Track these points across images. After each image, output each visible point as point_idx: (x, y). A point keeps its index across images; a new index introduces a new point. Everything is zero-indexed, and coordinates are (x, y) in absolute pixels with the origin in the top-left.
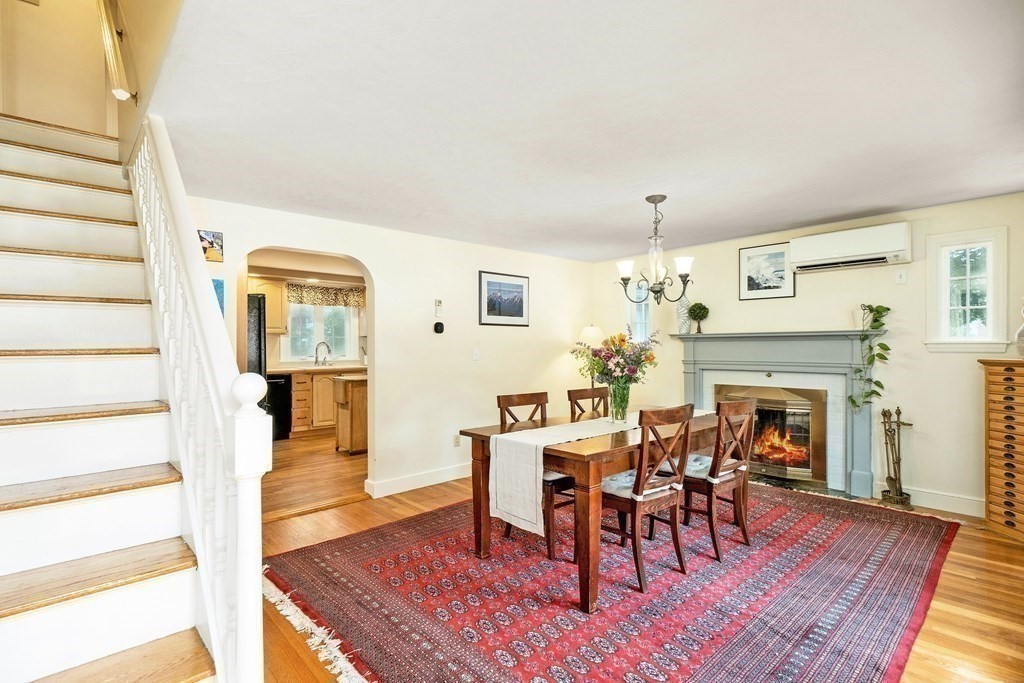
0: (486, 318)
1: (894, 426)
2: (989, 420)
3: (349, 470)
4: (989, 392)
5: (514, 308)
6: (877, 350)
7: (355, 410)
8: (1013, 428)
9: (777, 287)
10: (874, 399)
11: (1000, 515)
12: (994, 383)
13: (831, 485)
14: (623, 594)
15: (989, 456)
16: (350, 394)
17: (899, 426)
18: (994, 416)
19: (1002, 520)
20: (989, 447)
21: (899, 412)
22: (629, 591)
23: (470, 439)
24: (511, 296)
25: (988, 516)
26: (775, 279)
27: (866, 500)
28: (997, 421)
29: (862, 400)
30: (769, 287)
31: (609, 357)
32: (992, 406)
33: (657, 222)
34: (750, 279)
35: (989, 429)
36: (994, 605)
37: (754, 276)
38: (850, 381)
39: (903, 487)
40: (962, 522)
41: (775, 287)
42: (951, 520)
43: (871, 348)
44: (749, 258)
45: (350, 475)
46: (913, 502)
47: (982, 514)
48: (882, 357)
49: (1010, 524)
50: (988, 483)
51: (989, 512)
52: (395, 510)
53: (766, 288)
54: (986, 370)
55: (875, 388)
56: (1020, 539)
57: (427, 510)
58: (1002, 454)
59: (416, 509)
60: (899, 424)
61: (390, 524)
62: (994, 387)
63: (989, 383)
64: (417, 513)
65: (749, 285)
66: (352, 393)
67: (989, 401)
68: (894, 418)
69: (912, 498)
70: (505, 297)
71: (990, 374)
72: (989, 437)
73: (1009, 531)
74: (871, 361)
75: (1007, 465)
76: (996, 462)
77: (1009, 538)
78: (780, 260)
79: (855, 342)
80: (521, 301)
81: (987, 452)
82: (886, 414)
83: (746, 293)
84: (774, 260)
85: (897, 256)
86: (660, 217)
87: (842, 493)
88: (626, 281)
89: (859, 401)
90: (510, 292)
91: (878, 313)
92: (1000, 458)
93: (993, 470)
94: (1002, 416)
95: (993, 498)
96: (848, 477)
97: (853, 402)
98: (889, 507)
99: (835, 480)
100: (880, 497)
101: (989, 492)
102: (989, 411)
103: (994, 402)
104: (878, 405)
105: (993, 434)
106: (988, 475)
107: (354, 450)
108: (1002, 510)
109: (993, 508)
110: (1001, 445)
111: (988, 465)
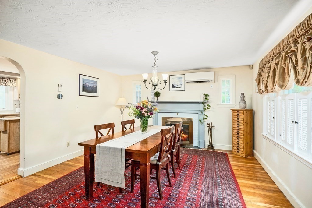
0: (82, 93)
1: (211, 128)
2: (233, 125)
3: (7, 163)
4: (233, 117)
5: (94, 90)
6: (207, 106)
7: (11, 134)
8: (239, 127)
9: (180, 88)
10: (206, 120)
11: (236, 149)
12: (234, 115)
13: (194, 145)
14: (155, 203)
15: (233, 134)
16: (8, 126)
17: (211, 127)
18: (234, 124)
19: (236, 151)
20: (233, 132)
21: (211, 124)
22: (157, 201)
23: (83, 147)
24: (92, 85)
25: (233, 150)
26: (180, 85)
27: (204, 148)
28: (235, 125)
29: (203, 120)
30: (178, 88)
31: (142, 109)
32: (234, 121)
33: (155, 61)
34: (173, 85)
35: (233, 127)
36: (249, 177)
37: (174, 84)
38: (199, 115)
39: (213, 144)
40: (227, 152)
41: (179, 88)
42: (225, 152)
43: (205, 106)
44: (172, 78)
45: (8, 166)
46: (215, 148)
47: (231, 150)
48: (208, 108)
49: (238, 152)
50: (233, 141)
51: (233, 149)
52: (37, 182)
53: (177, 88)
54: (232, 112)
55: (206, 117)
56: (241, 155)
57: (55, 178)
58: (236, 133)
59: (49, 179)
60: (211, 126)
61: (35, 191)
62: (234, 116)
63: (233, 115)
64: (51, 181)
65: (172, 86)
66: (10, 126)
67: (233, 120)
68: (210, 125)
69: (215, 147)
70: (90, 85)
71: (233, 113)
72: (233, 129)
73: (238, 154)
74: (205, 109)
75: (238, 136)
76: (235, 136)
77: (238, 155)
78: (181, 79)
79: (201, 104)
80: (96, 87)
81: (233, 133)
82: (209, 124)
83: (171, 89)
84: (179, 79)
85: (212, 81)
86: (156, 60)
87: (197, 147)
88: (145, 81)
89: (202, 121)
90: (92, 83)
91: (207, 96)
92: (236, 135)
93: (234, 138)
94: (236, 124)
95: (234, 145)
96: (199, 142)
97: (201, 121)
98: (210, 150)
99: (195, 144)
100: (207, 147)
101: (233, 144)
102: (233, 122)
103: (234, 120)
104: (207, 122)
105: (234, 128)
106: (233, 139)
107: (10, 152)
108: (236, 148)
109: (234, 148)
110: (236, 131)
111: (233, 137)
